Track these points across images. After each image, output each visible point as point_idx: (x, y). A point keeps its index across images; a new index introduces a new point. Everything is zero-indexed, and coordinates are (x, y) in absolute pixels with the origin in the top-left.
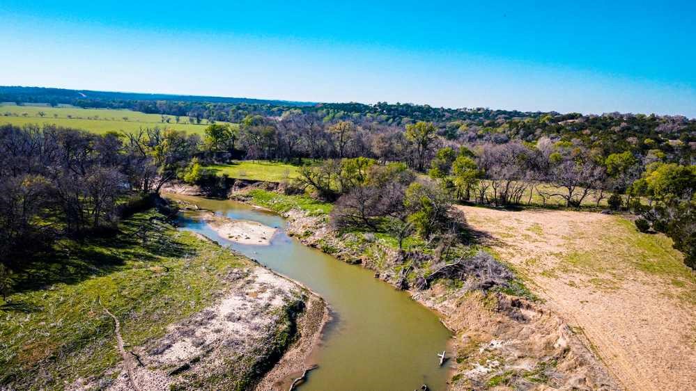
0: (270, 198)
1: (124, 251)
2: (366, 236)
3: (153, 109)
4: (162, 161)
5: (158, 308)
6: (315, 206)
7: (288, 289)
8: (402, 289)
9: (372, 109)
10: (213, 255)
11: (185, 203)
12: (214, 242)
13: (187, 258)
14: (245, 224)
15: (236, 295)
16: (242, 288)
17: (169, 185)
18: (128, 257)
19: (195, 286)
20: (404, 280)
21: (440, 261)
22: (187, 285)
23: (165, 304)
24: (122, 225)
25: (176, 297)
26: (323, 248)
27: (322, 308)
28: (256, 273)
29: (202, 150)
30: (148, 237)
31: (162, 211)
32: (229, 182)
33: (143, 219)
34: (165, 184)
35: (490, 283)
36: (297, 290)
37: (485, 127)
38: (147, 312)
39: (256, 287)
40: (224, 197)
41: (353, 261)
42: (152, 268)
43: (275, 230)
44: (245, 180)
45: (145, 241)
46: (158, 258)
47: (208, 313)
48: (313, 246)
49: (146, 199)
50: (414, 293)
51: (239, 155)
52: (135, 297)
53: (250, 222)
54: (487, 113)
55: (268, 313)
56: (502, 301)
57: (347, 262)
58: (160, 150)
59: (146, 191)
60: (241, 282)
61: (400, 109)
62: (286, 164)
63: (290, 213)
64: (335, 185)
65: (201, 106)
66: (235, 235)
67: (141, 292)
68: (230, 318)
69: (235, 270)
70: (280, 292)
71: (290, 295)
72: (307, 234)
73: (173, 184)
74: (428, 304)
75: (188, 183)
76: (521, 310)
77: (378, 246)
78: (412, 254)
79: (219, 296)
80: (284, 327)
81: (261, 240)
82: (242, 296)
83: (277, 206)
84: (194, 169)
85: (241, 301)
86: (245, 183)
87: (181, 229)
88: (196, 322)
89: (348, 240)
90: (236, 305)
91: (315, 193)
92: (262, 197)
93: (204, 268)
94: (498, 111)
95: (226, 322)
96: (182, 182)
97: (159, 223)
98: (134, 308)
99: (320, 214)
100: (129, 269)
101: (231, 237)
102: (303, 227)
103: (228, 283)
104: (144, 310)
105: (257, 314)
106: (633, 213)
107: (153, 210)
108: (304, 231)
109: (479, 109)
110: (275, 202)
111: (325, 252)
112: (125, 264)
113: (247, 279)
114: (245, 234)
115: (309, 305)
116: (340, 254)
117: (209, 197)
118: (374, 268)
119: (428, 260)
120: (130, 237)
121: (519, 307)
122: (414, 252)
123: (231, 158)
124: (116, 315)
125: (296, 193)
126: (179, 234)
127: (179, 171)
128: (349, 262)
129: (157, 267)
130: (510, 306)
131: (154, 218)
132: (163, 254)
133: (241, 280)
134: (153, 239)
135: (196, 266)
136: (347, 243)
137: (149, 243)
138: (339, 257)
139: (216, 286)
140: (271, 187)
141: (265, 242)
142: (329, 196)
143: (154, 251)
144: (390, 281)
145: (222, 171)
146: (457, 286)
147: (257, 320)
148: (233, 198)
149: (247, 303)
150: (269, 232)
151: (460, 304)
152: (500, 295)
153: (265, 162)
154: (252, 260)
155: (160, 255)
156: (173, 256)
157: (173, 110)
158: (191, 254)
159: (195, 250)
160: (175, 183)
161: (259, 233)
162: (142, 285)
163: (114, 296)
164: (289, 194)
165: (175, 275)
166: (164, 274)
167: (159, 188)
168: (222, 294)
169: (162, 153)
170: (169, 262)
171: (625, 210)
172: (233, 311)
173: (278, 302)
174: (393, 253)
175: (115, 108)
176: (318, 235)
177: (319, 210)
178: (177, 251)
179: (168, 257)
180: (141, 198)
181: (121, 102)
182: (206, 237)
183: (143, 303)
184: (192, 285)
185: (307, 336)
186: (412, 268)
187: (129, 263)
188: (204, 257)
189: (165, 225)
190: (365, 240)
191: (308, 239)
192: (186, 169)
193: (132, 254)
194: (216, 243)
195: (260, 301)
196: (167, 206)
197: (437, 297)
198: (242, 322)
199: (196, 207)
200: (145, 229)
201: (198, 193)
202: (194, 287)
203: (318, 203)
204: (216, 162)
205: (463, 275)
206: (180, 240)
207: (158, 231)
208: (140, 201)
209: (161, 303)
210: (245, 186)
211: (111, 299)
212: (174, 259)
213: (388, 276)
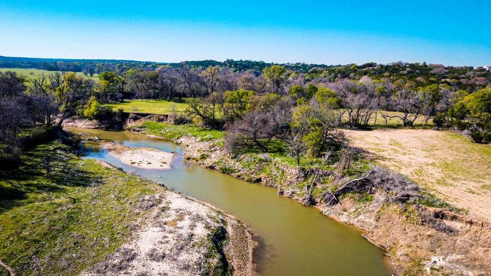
0: (161, 127)
1: (25, 183)
2: (261, 156)
3: (54, 67)
4: (64, 100)
5: (65, 250)
6: (204, 133)
7: (205, 214)
8: (310, 205)
9: (223, 64)
10: (120, 182)
11: (86, 135)
12: (118, 169)
13: (94, 186)
14: (144, 150)
15: (153, 226)
16: (158, 216)
17: (70, 120)
18: (30, 189)
19: (107, 218)
20: (311, 197)
21: (343, 177)
22: (97, 218)
23: (75, 244)
24: (25, 157)
25: (87, 234)
26: (221, 169)
27: (244, 233)
28: (168, 198)
29: (98, 91)
30: (52, 166)
31: (65, 142)
32: (124, 116)
33: (47, 150)
34: (67, 120)
35: (406, 196)
36: (214, 214)
37: (310, 74)
38: (52, 257)
39: (173, 215)
40: (121, 129)
41: (254, 180)
42: (57, 201)
43: (171, 155)
44: (138, 114)
45: (49, 171)
46: (63, 189)
47: (126, 253)
48: (212, 168)
49: (48, 131)
50: (323, 208)
51: (129, 96)
52: (37, 238)
53: (148, 148)
54: (304, 66)
55: (194, 246)
56: (423, 213)
57: (248, 181)
58: (61, 90)
59: (49, 124)
60: (155, 211)
61: (243, 63)
62: (169, 101)
63: (182, 139)
64: (219, 115)
65: (92, 65)
66: (137, 161)
67: (45, 231)
68: (153, 256)
69: (147, 197)
70: (198, 218)
71: (209, 221)
72: (203, 157)
73: (74, 120)
74: (343, 219)
75: (87, 117)
76: (445, 221)
77: (275, 165)
78: (313, 171)
79: (135, 228)
80: (215, 261)
81: (161, 164)
82: (161, 226)
83: (169, 134)
84: (92, 106)
85: (160, 233)
86: (138, 116)
87: (85, 158)
88: (114, 266)
89: (245, 160)
90: (157, 238)
91: (201, 123)
92: (155, 128)
93: (113, 196)
94: (311, 65)
95: (148, 261)
96: (82, 117)
97: (63, 153)
98: (36, 253)
99: (210, 139)
100: (31, 203)
101: (134, 163)
102: (198, 151)
103: (142, 212)
104: (50, 254)
105: (182, 249)
106: (456, 128)
107: (56, 142)
108: (199, 155)
109: (298, 64)
110: (167, 131)
111: (224, 173)
112: (26, 198)
113: (161, 206)
114: (146, 160)
115: (229, 229)
116: (239, 174)
117: (107, 129)
118: (275, 186)
119: (329, 175)
120: (33, 168)
121: (442, 218)
122: (314, 169)
123: (123, 98)
124: (12, 267)
125: (185, 123)
126: (83, 163)
127: (79, 108)
128: (250, 181)
129: (62, 199)
130: (432, 217)
131: (58, 149)
132: (68, 183)
133: (155, 207)
134: (57, 168)
135: (104, 194)
136: (244, 164)
137: (53, 173)
138: (239, 176)
139: (129, 216)
140: (162, 119)
141: (166, 166)
142: (214, 124)
143: (59, 182)
144: (296, 197)
145: (116, 108)
146: (367, 200)
147: (184, 257)
148: (129, 130)
149: (167, 235)
150: (168, 157)
151: (379, 218)
152: (419, 207)
153: (151, 101)
154: (160, 184)
155: (66, 185)
156: (78, 185)
157: (70, 68)
158: (98, 182)
159: (101, 178)
160: (76, 119)
161: (159, 158)
162: (46, 222)
163: (11, 239)
164: (179, 124)
165: (83, 207)
166: (71, 206)
167: (61, 122)
168: (137, 226)
169: (63, 94)
170: (76, 192)
171: (448, 127)
172: (155, 247)
173: (201, 231)
174: (293, 171)
175: (23, 67)
176: (214, 158)
177: (208, 136)
178: (83, 180)
179: (73, 186)
180: (44, 131)
181: (29, 64)
182: (111, 165)
183: (47, 245)
184: (103, 217)
185: (240, 268)
186: (315, 185)
187: (32, 196)
188: (112, 185)
189: (69, 155)
190: (261, 160)
191: (205, 162)
192: (85, 106)
193: (36, 186)
194: (121, 169)
195: (181, 231)
196: (70, 138)
197: (349, 211)
198: (168, 261)
199: (97, 138)
200: (49, 159)
201: (97, 126)
202: (105, 220)
203: (205, 130)
204: (110, 101)
205: (371, 188)
206: (85, 169)
207: (62, 160)
208: (44, 133)
209: (70, 242)
210: (138, 119)
211: (8, 243)
212: (80, 188)
213: (293, 193)
